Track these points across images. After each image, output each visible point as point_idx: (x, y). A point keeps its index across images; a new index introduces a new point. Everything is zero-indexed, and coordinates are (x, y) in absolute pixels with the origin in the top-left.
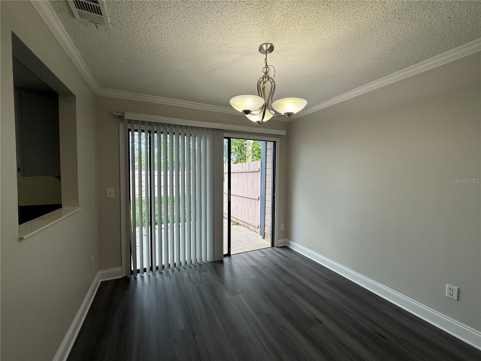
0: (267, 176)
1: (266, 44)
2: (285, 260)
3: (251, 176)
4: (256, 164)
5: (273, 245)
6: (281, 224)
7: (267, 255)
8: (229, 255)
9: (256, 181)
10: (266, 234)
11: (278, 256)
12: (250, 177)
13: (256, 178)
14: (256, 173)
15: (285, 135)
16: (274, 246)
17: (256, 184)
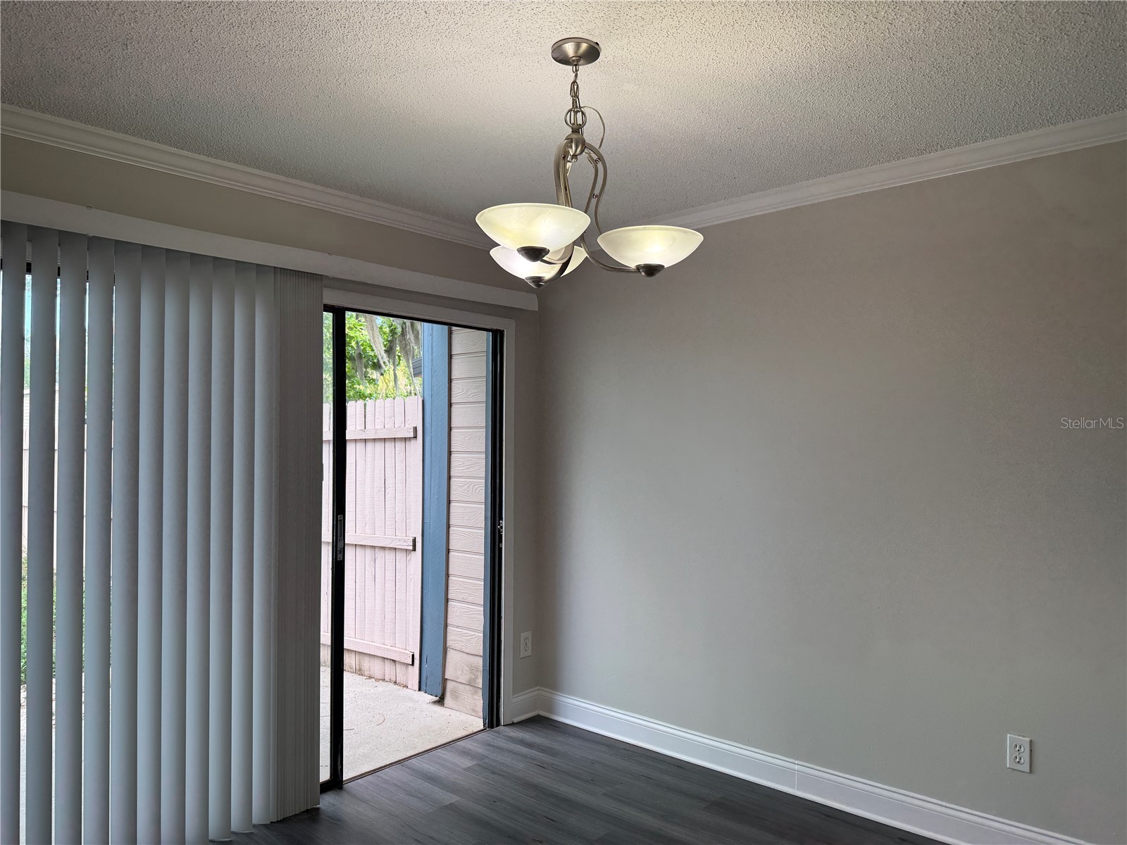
0: (453, 456)
1: (578, 40)
2: (553, 764)
3: (374, 458)
4: (399, 409)
5: (492, 718)
6: (522, 634)
7: (486, 760)
8: (336, 782)
9: (400, 476)
10: (450, 685)
11: (525, 756)
12: (369, 459)
13: (400, 467)
14: (399, 445)
15: (537, 310)
16: (498, 724)
17: (399, 486)
